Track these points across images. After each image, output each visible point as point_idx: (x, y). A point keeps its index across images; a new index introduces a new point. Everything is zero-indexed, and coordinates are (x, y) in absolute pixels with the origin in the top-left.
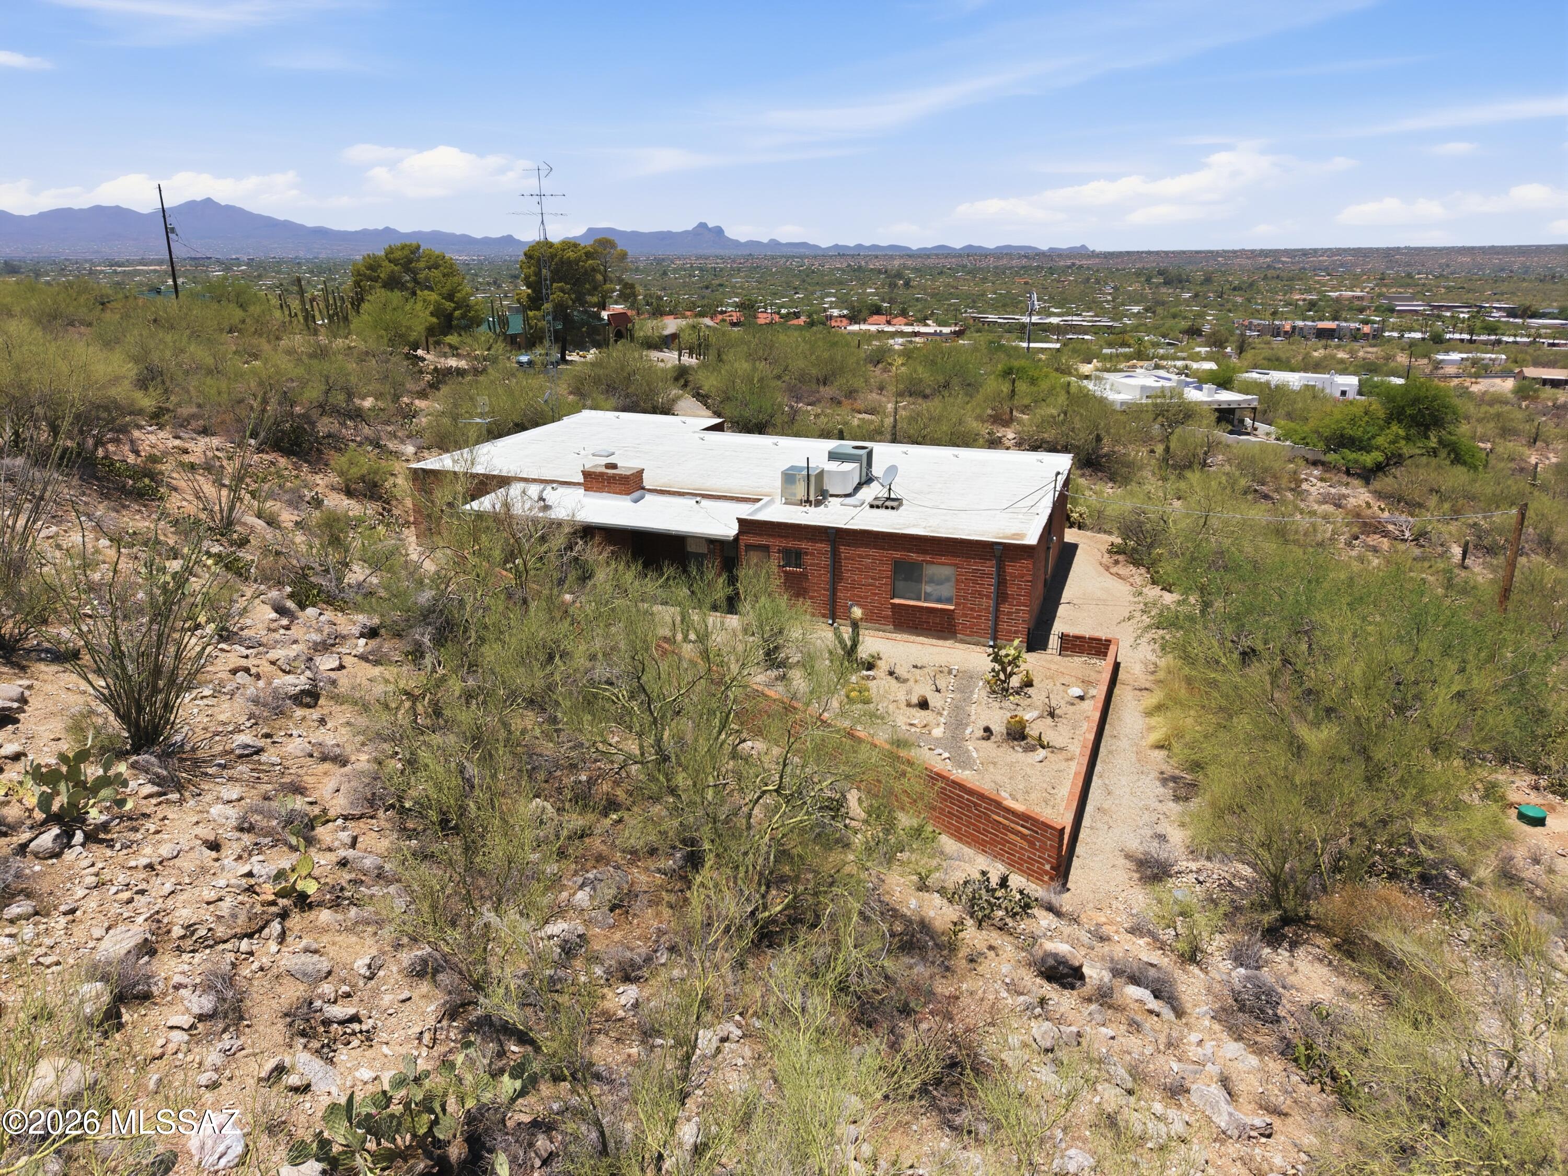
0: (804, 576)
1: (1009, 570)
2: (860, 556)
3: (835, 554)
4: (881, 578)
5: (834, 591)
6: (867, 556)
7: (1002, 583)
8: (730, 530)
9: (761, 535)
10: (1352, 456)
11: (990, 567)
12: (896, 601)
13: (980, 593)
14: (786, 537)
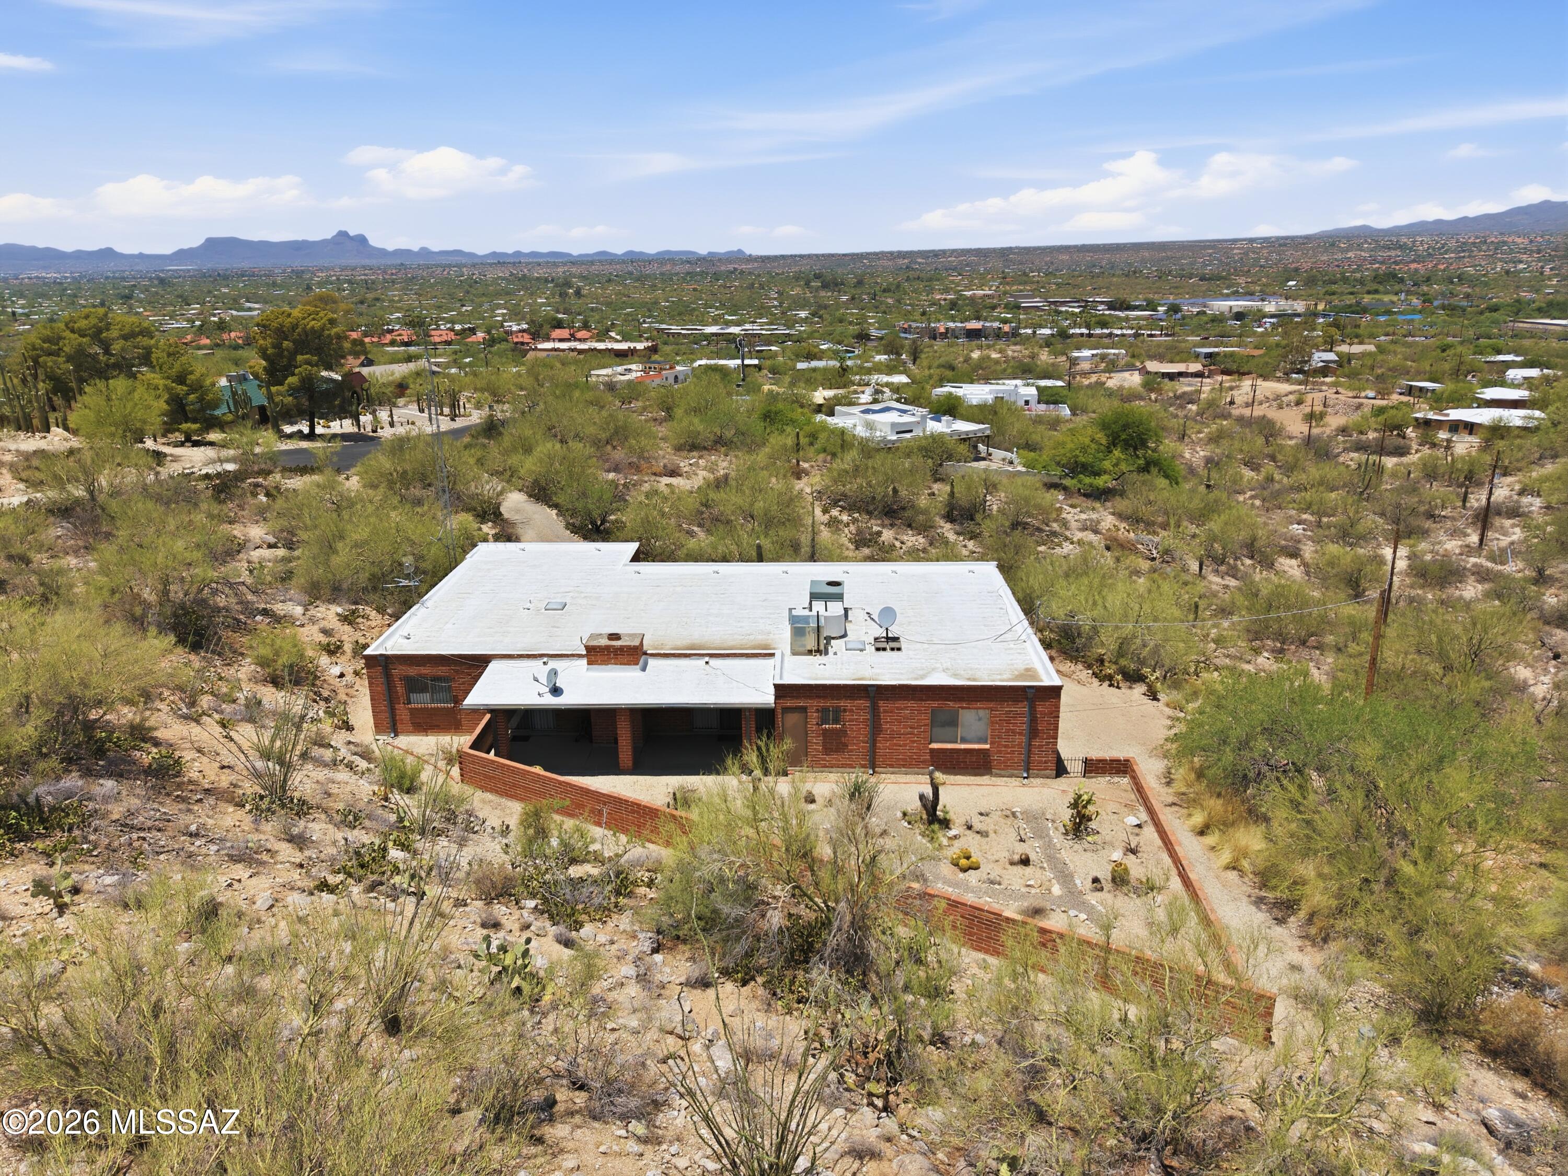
0: (843, 732)
1: (1040, 709)
2: (898, 708)
3: (875, 710)
4: (919, 727)
5: (874, 743)
6: (906, 708)
7: (1033, 720)
8: (767, 698)
9: (797, 697)
10: (1087, 480)
11: (1023, 708)
12: (934, 746)
13: (1013, 731)
14: (825, 697)
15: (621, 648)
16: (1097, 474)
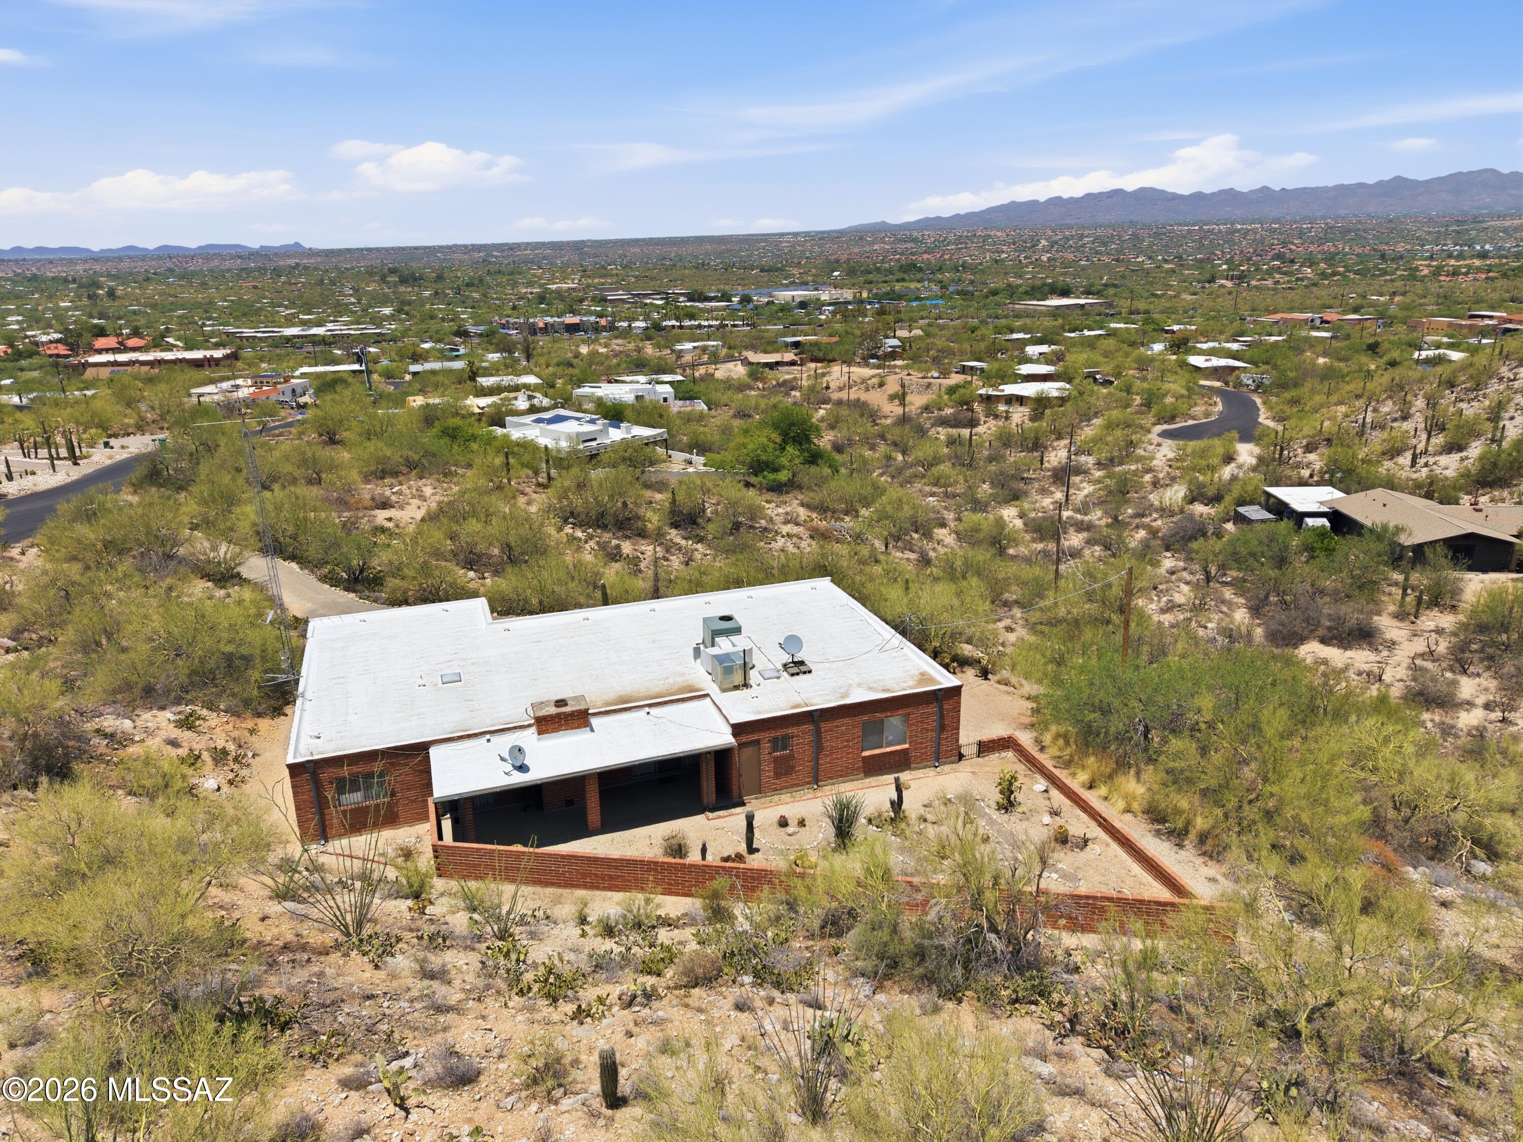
0: (791, 757)
1: (946, 707)
2: (837, 726)
3: (818, 733)
4: (853, 739)
5: (818, 759)
6: (842, 725)
7: (942, 717)
8: (728, 738)
9: (752, 732)
11: (932, 709)
12: (866, 753)
13: (926, 729)
14: (774, 728)
15: (572, 714)
16: (776, 470)
